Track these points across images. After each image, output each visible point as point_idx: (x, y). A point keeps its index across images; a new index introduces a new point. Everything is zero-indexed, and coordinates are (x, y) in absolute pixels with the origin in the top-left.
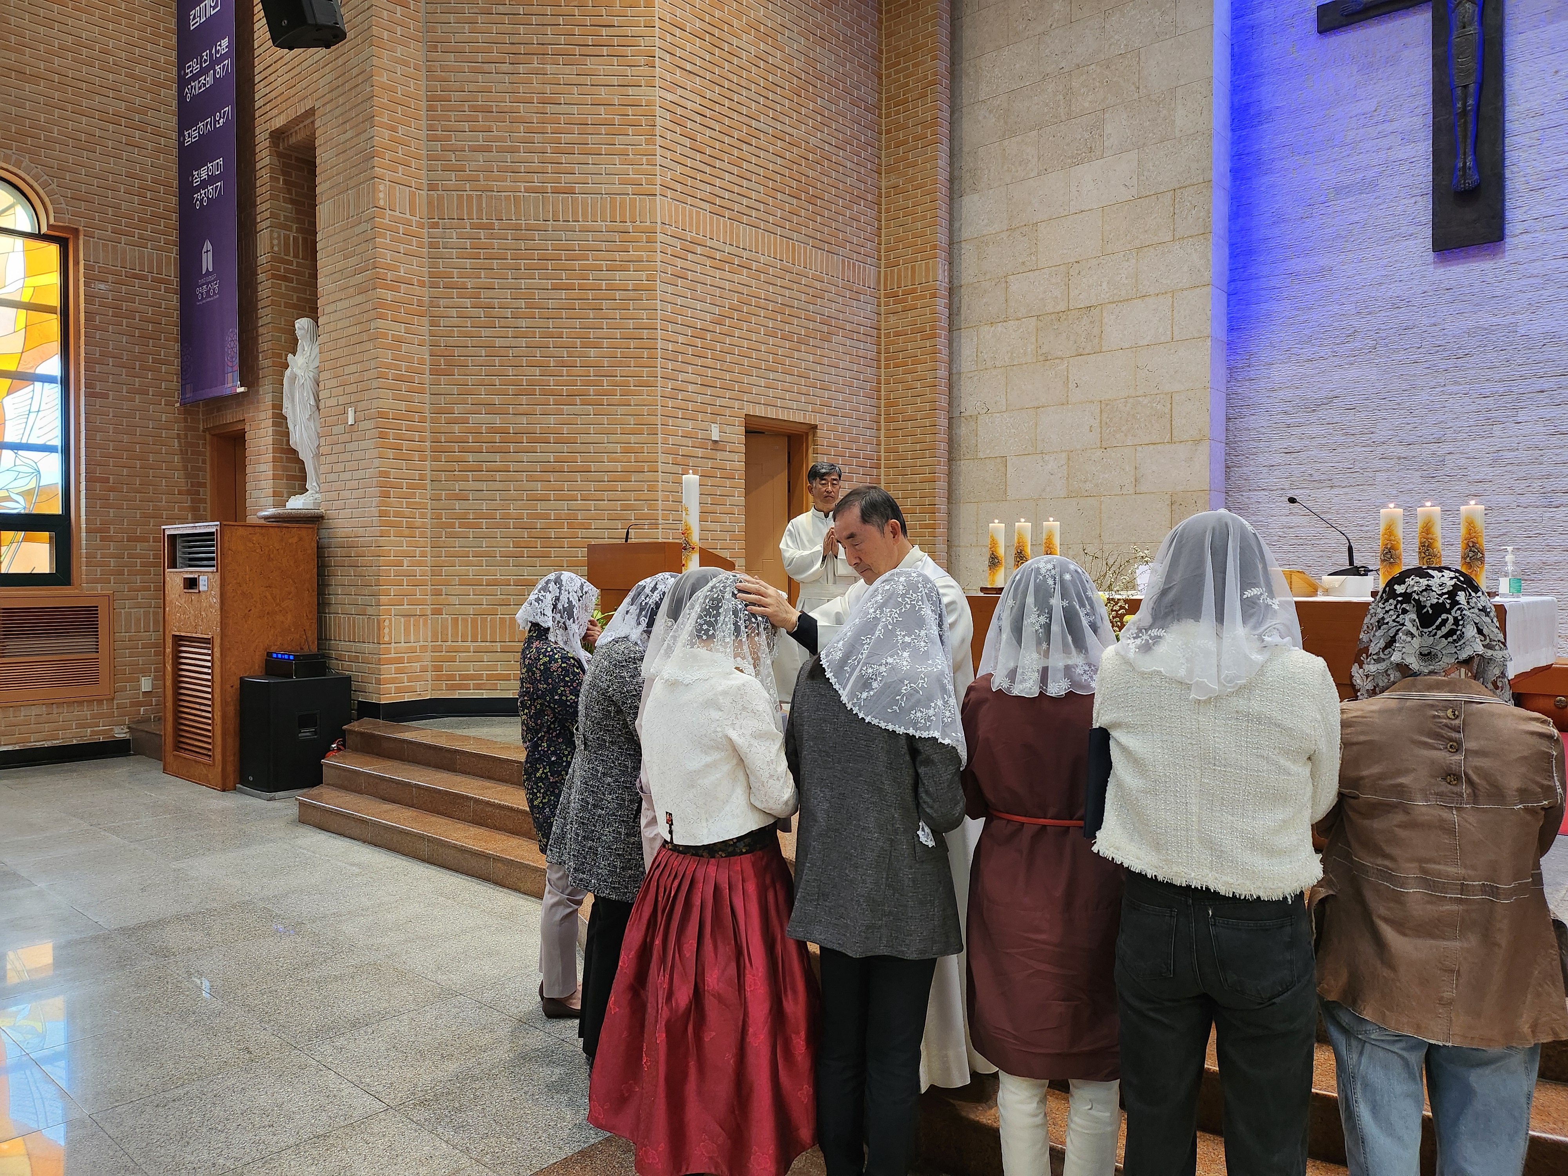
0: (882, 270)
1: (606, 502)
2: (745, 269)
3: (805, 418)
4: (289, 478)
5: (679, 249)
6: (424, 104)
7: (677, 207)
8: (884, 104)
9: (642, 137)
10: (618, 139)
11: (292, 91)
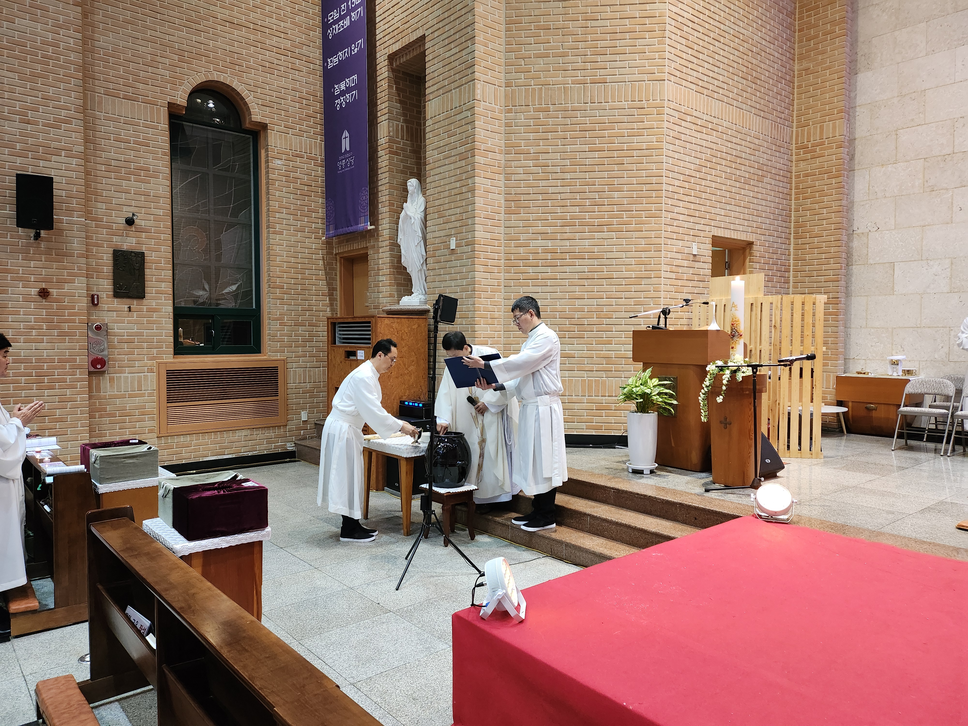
0: (794, 129)
2: (715, 132)
3: (747, 237)
4: (399, 285)
5: (677, 119)
7: (677, 89)
9: (656, 39)
10: (638, 42)
11: (406, 26)
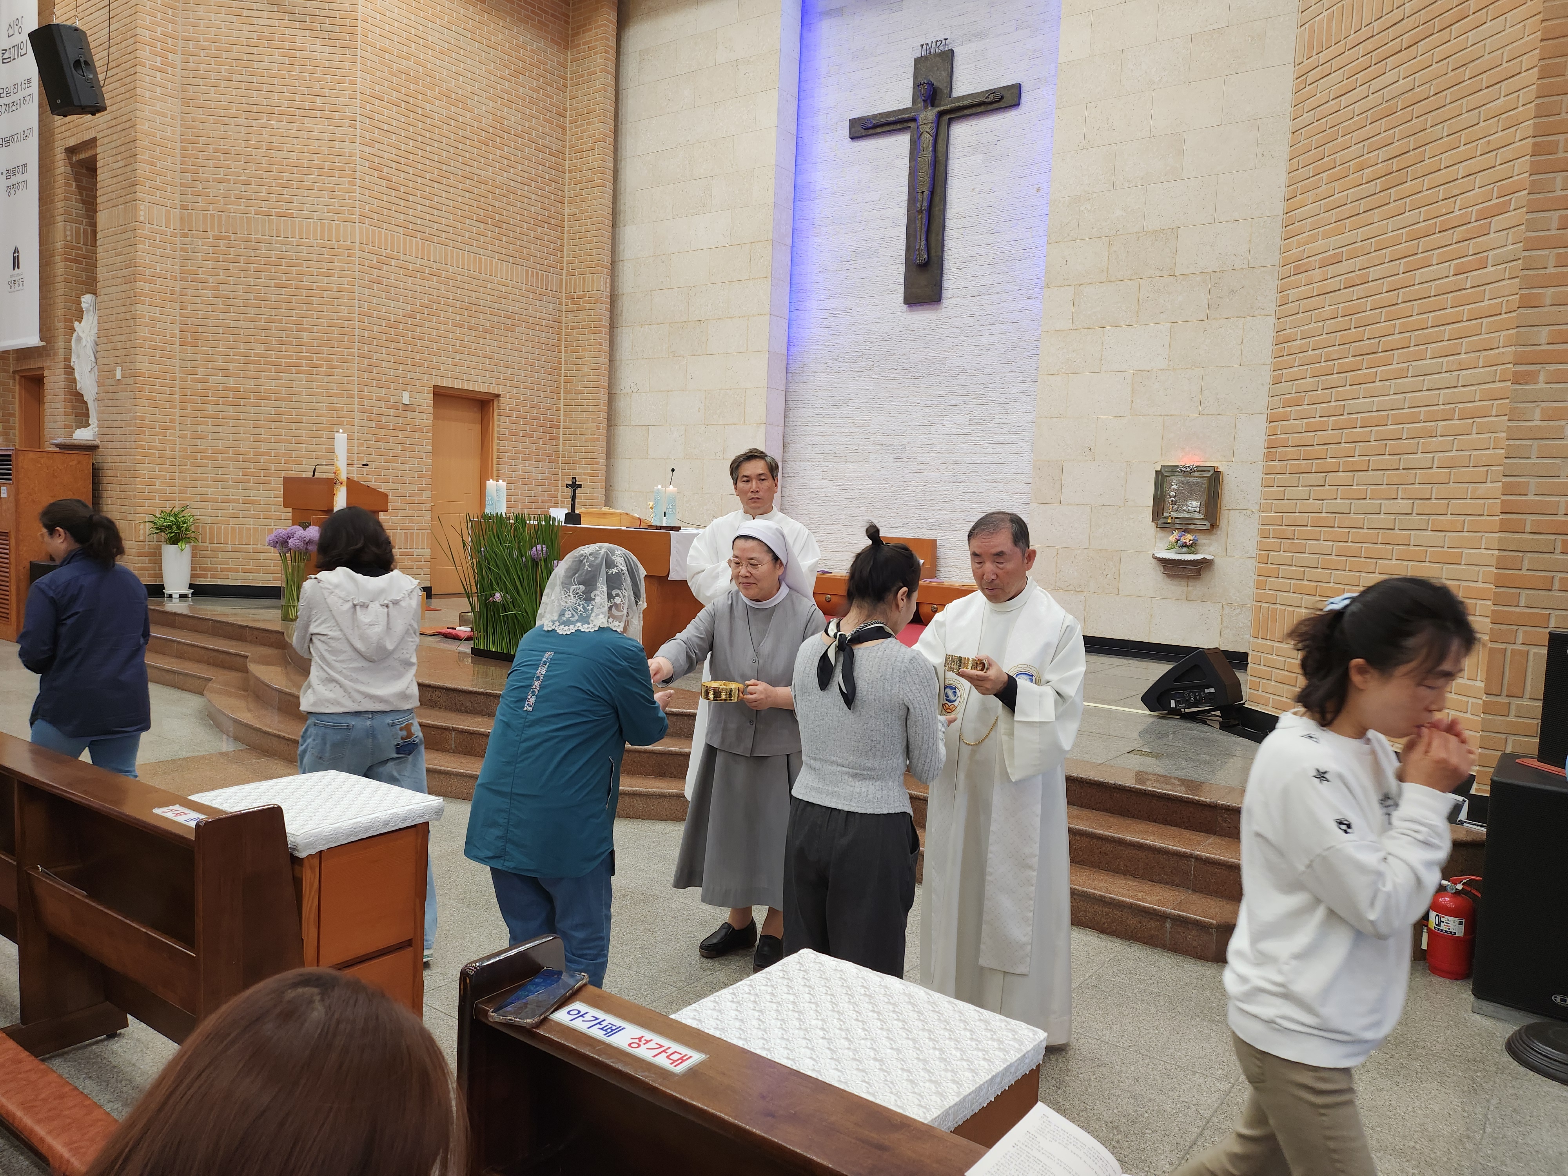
1: (314, 446)
2: (434, 276)
3: (489, 389)
5: (374, 261)
6: (178, 145)
7: (374, 232)
8: (567, 149)
9: (345, 179)
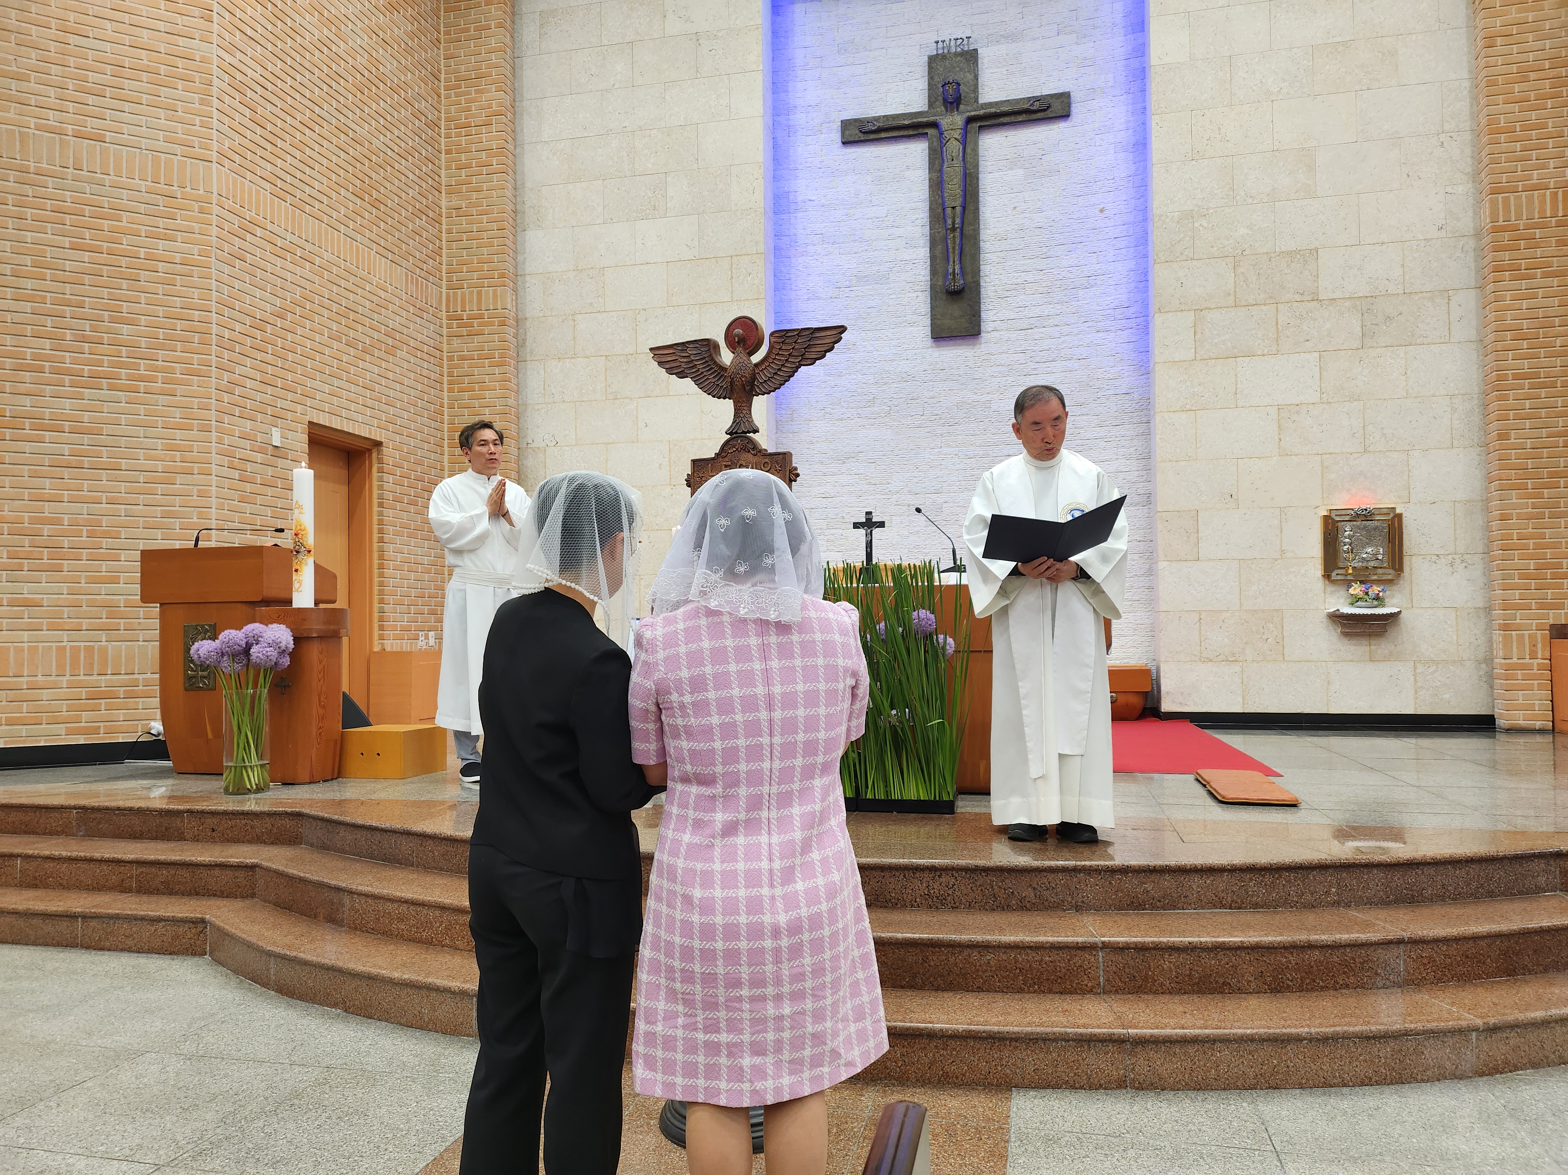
2: (309, 264)
3: (367, 432)
5: (236, 226)
7: (235, 181)
9: (195, 95)
10: (162, 91)
